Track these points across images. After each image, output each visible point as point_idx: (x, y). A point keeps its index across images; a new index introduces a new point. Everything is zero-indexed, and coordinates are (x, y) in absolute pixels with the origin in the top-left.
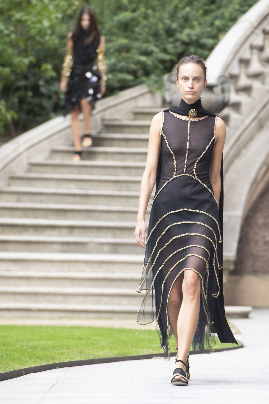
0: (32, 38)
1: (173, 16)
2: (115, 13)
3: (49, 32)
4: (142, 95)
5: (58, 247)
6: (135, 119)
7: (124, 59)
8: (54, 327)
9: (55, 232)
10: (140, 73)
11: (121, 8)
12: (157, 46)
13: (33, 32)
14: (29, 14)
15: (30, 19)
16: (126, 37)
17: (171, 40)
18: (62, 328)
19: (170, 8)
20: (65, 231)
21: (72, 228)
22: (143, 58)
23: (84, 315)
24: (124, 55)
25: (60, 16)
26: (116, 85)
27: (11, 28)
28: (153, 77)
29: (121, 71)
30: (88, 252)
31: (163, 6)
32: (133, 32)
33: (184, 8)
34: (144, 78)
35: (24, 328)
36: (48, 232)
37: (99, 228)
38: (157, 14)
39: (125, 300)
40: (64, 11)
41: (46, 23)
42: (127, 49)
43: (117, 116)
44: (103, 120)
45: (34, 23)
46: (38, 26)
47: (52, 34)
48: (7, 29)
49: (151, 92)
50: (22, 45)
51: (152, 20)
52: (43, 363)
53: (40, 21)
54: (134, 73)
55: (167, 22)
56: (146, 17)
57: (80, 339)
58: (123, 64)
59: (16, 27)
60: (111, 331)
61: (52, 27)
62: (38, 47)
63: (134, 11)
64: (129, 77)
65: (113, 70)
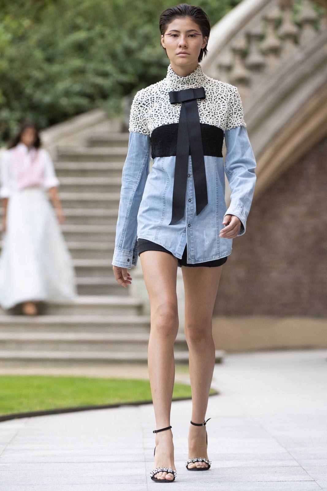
1: (132, 32)
6: (91, 148)
10: (97, 96)
16: (82, 58)
24: (80, 77)
32: (88, 52)
33: (142, 26)
38: (116, 33)
49: (109, 118)
51: (109, 39)
55: (126, 41)
56: (102, 36)
63: (89, 29)
64: (84, 101)
65: (67, 93)
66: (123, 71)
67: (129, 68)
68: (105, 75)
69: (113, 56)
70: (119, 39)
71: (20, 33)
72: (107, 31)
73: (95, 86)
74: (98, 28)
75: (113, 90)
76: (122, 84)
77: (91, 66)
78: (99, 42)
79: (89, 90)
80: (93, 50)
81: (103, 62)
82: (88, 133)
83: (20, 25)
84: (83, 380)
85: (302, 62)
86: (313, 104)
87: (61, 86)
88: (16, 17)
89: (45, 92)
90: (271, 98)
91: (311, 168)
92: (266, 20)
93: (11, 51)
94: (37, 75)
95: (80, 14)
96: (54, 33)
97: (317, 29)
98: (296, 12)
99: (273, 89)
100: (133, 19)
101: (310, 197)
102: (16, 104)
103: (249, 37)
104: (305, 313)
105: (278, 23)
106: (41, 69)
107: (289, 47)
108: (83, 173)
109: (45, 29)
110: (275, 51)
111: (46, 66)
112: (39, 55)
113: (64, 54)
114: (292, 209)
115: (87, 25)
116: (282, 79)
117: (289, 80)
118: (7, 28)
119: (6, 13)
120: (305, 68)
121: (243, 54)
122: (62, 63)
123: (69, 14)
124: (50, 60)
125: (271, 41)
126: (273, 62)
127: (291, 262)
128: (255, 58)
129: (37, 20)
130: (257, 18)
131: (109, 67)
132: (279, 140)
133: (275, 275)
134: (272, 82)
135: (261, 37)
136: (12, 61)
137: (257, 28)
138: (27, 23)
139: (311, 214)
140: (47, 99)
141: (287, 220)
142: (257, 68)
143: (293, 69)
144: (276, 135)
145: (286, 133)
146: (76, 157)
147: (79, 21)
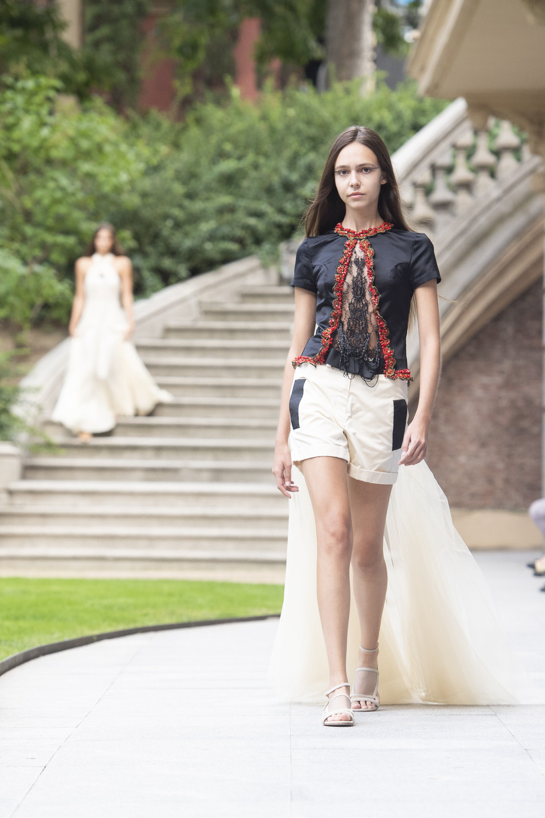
0: (103, 197)
1: (292, 163)
2: (214, 161)
3: (128, 187)
4: (252, 271)
5: (140, 474)
6: (242, 302)
7: (229, 223)
8: (136, 581)
9: (136, 454)
10: (249, 241)
11: (222, 155)
12: (271, 204)
13: (107, 189)
14: (101, 164)
15: (102, 171)
16: (231, 194)
17: (290, 196)
18: (146, 582)
19: (287, 153)
20: (149, 453)
21: (159, 449)
22: (252, 221)
23: (176, 565)
24: (227, 217)
25: (141, 166)
26: (217, 256)
27: (78, 184)
28: (267, 246)
29: (225, 238)
30: (180, 480)
31: (279, 152)
32: (238, 186)
33: (305, 154)
34: (253, 248)
35: (96, 582)
36: (128, 454)
37: (195, 449)
38: (272, 163)
39: (231, 545)
40: (147, 162)
41: (124, 177)
42: (231, 209)
43: (219, 298)
44: (200, 303)
45: (108, 176)
46: (114, 181)
47: (133, 190)
48: (73, 184)
49: (264, 267)
50: (91, 206)
51: (265, 171)
52: (121, 627)
53: (116, 175)
54: (240, 241)
55: (285, 172)
56: (256, 167)
57: (170, 595)
58: (226, 230)
59: (83, 181)
60: (211, 586)
61: (132, 182)
62: (113, 209)
63: (240, 158)
64: (233, 247)
65: (212, 237)
66: (281, 211)
67: (289, 206)
68: (259, 215)
69: (269, 191)
70: (276, 170)
71: (155, 161)
72: (262, 160)
73: (246, 227)
74: (251, 157)
75: (269, 233)
76: (279, 226)
77: (243, 203)
78: (253, 174)
79: (239, 233)
80: (245, 183)
81: (257, 198)
82: (237, 285)
83: (156, 152)
84: (225, 585)
85: (498, 199)
86: (512, 251)
87: (206, 227)
88: (151, 142)
89: (186, 235)
90: (461, 243)
91: (509, 329)
92: (455, 147)
93: (146, 184)
94: (177, 212)
95: (228, 139)
96: (197, 163)
97: (519, 159)
98: (493, 136)
99: (463, 233)
100: (293, 144)
101: (507, 365)
102: (149, 249)
103: (434, 169)
104: (499, 506)
105: (470, 152)
106: (181, 206)
107: (483, 179)
108: (232, 332)
109: (185, 156)
110: (467, 186)
111: (186, 203)
112: (179, 189)
113: (209, 189)
114: (485, 380)
115: (238, 153)
116: (474, 220)
117: (483, 222)
118: (138, 156)
119: (138, 137)
120: (503, 207)
121: (428, 190)
122: (208, 199)
123: (214, 140)
124: (191, 196)
125: (462, 173)
126: (463, 199)
127: (484, 445)
128: (441, 194)
129: (176, 146)
130: (445, 145)
131: (264, 207)
132: (470, 295)
133: (462, 459)
134: (463, 225)
135: (450, 170)
136: (144, 195)
137: (443, 157)
138: (164, 149)
139: (508, 385)
140: (188, 243)
141: (479, 393)
142: (443, 206)
143: (488, 207)
144: (466, 289)
145: (477, 288)
146: (224, 314)
147: (228, 147)
